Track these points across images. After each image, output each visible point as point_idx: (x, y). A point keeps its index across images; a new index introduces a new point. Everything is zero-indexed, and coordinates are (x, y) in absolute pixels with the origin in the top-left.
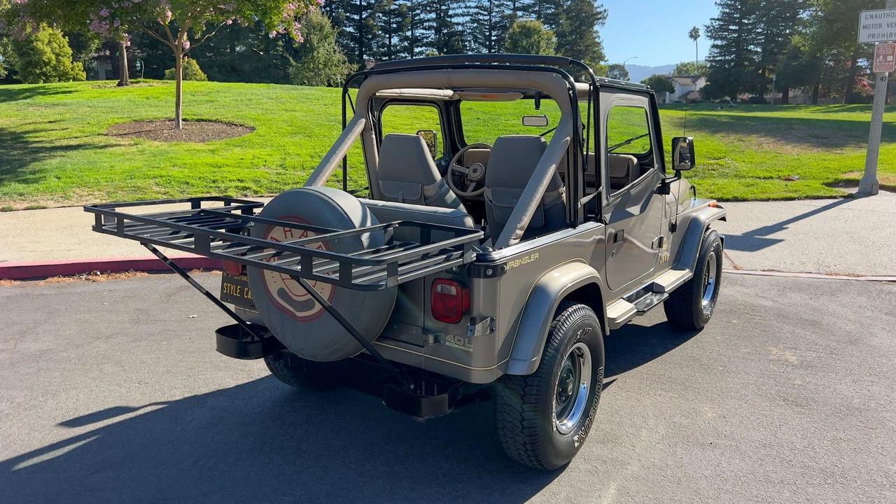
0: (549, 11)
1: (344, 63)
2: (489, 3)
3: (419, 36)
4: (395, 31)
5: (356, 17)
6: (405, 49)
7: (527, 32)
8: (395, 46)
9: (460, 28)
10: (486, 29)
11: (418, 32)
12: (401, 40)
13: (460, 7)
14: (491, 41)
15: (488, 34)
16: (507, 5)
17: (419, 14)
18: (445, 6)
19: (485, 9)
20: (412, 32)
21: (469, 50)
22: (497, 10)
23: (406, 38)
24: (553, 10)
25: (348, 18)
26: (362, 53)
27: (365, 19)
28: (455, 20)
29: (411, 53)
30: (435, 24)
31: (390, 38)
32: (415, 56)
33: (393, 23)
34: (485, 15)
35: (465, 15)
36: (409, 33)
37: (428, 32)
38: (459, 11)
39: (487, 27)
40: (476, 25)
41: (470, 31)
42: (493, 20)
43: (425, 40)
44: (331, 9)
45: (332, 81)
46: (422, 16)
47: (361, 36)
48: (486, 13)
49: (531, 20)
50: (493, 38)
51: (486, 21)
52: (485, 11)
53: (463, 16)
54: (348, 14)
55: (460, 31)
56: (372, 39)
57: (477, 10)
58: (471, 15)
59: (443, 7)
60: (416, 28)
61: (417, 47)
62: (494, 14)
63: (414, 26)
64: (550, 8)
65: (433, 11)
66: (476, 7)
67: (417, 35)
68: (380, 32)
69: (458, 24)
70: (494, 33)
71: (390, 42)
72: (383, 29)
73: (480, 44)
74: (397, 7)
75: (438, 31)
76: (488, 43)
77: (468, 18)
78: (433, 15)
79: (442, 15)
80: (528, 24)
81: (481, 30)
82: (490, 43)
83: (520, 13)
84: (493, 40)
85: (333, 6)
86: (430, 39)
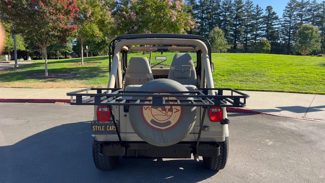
0: (318, 20)
1: (227, 45)
2: (290, 19)
3: (259, 33)
4: (249, 32)
5: (234, 28)
6: (253, 39)
7: (307, 28)
8: (249, 37)
9: (276, 29)
10: (288, 29)
11: (258, 32)
12: (251, 35)
13: (277, 22)
14: (290, 33)
15: (289, 31)
16: (298, 19)
17: (259, 25)
18: (271, 21)
19: (288, 21)
20: (256, 32)
21: (280, 37)
22: (294, 21)
23: (254, 34)
24: (320, 20)
25: (231, 29)
26: (235, 41)
27: (238, 28)
28: (274, 27)
29: (255, 39)
30: (265, 29)
31: (247, 34)
32: (257, 41)
33: (249, 29)
34: (288, 24)
35: (279, 25)
36: (255, 33)
37: (263, 32)
38: (276, 23)
39: (289, 28)
40: (283, 28)
41: (281, 30)
42: (292, 25)
43: (261, 35)
44: (225, 26)
45: (222, 51)
46: (260, 26)
47: (236, 35)
48: (289, 23)
49: (309, 24)
50: (291, 32)
51: (288, 26)
52: (288, 22)
53: (278, 25)
54: (231, 27)
55: (276, 31)
56: (240, 35)
57: (285, 22)
58: (281, 24)
59: (269, 22)
60: (258, 31)
61: (258, 37)
62: (292, 23)
63: (257, 30)
64: (318, 19)
65: (265, 24)
66: (284, 21)
67: (258, 33)
68: (243, 33)
69: (276, 28)
70: (291, 30)
71: (247, 36)
72: (244, 32)
73: (285, 35)
74: (251, 23)
75: (267, 31)
76: (289, 34)
77: (280, 26)
78: (265, 25)
79: (269, 25)
80: (308, 26)
81: (286, 29)
82: (290, 34)
83: (304, 22)
84: (291, 33)
85: (226, 25)
86: (263, 34)
